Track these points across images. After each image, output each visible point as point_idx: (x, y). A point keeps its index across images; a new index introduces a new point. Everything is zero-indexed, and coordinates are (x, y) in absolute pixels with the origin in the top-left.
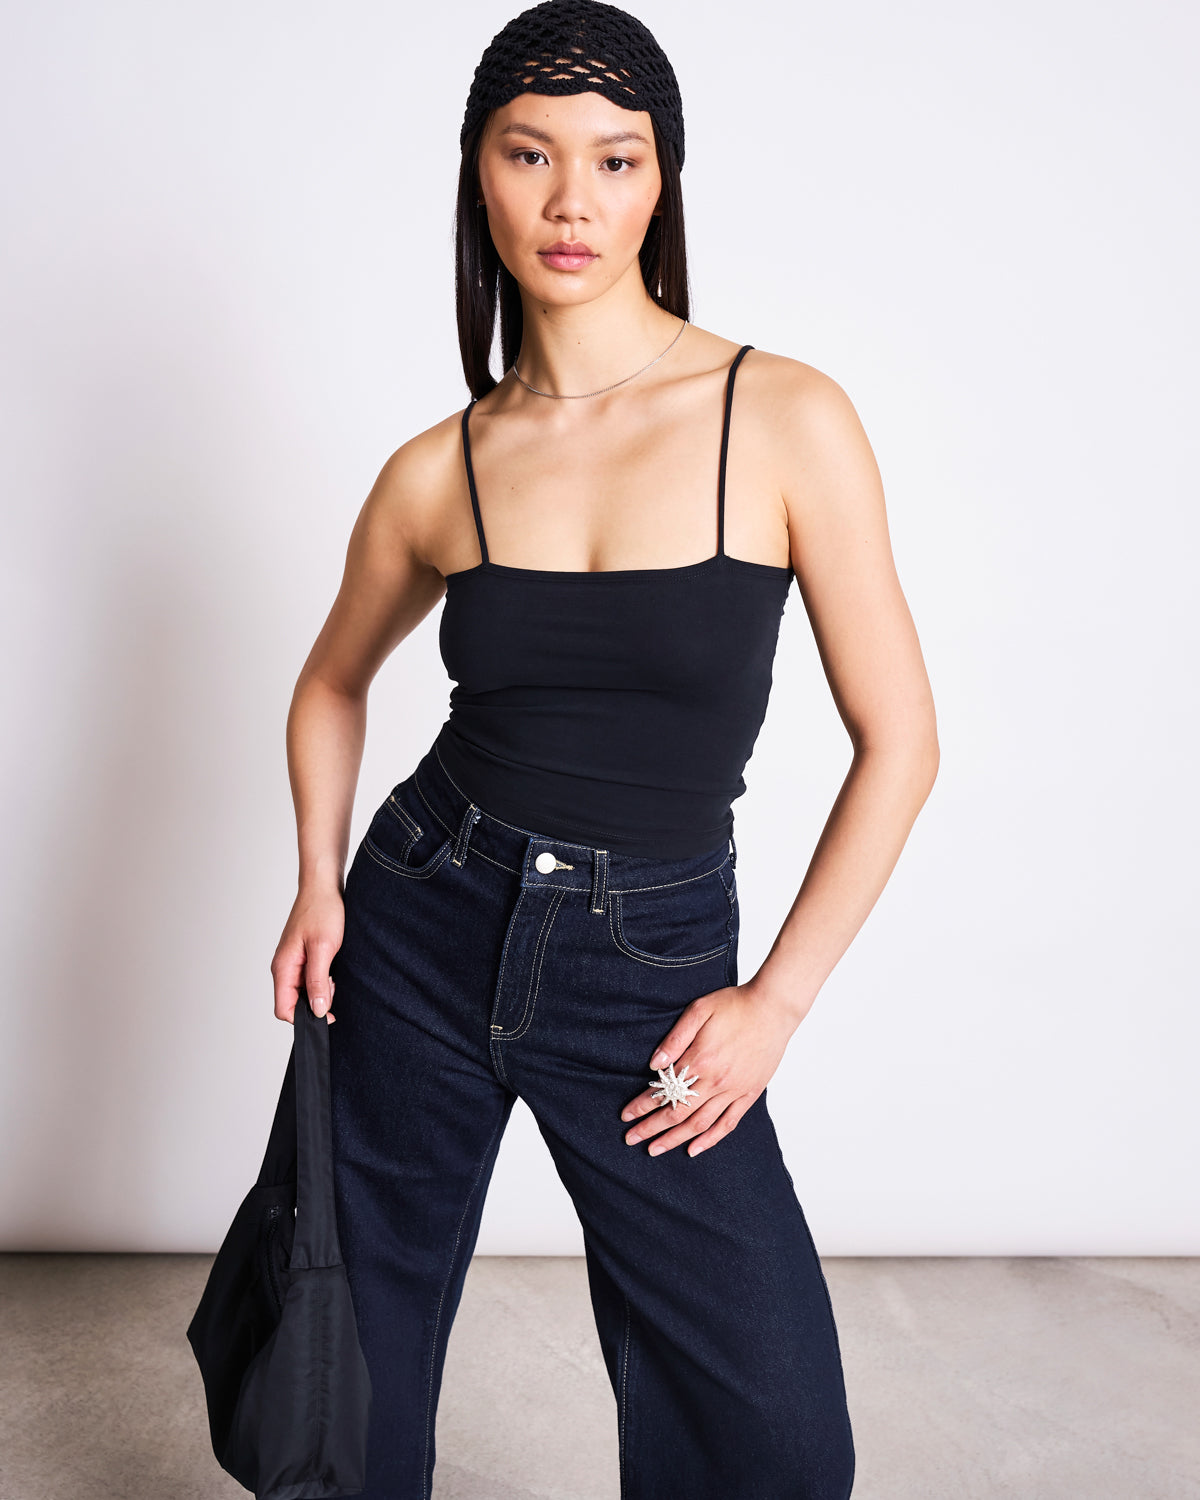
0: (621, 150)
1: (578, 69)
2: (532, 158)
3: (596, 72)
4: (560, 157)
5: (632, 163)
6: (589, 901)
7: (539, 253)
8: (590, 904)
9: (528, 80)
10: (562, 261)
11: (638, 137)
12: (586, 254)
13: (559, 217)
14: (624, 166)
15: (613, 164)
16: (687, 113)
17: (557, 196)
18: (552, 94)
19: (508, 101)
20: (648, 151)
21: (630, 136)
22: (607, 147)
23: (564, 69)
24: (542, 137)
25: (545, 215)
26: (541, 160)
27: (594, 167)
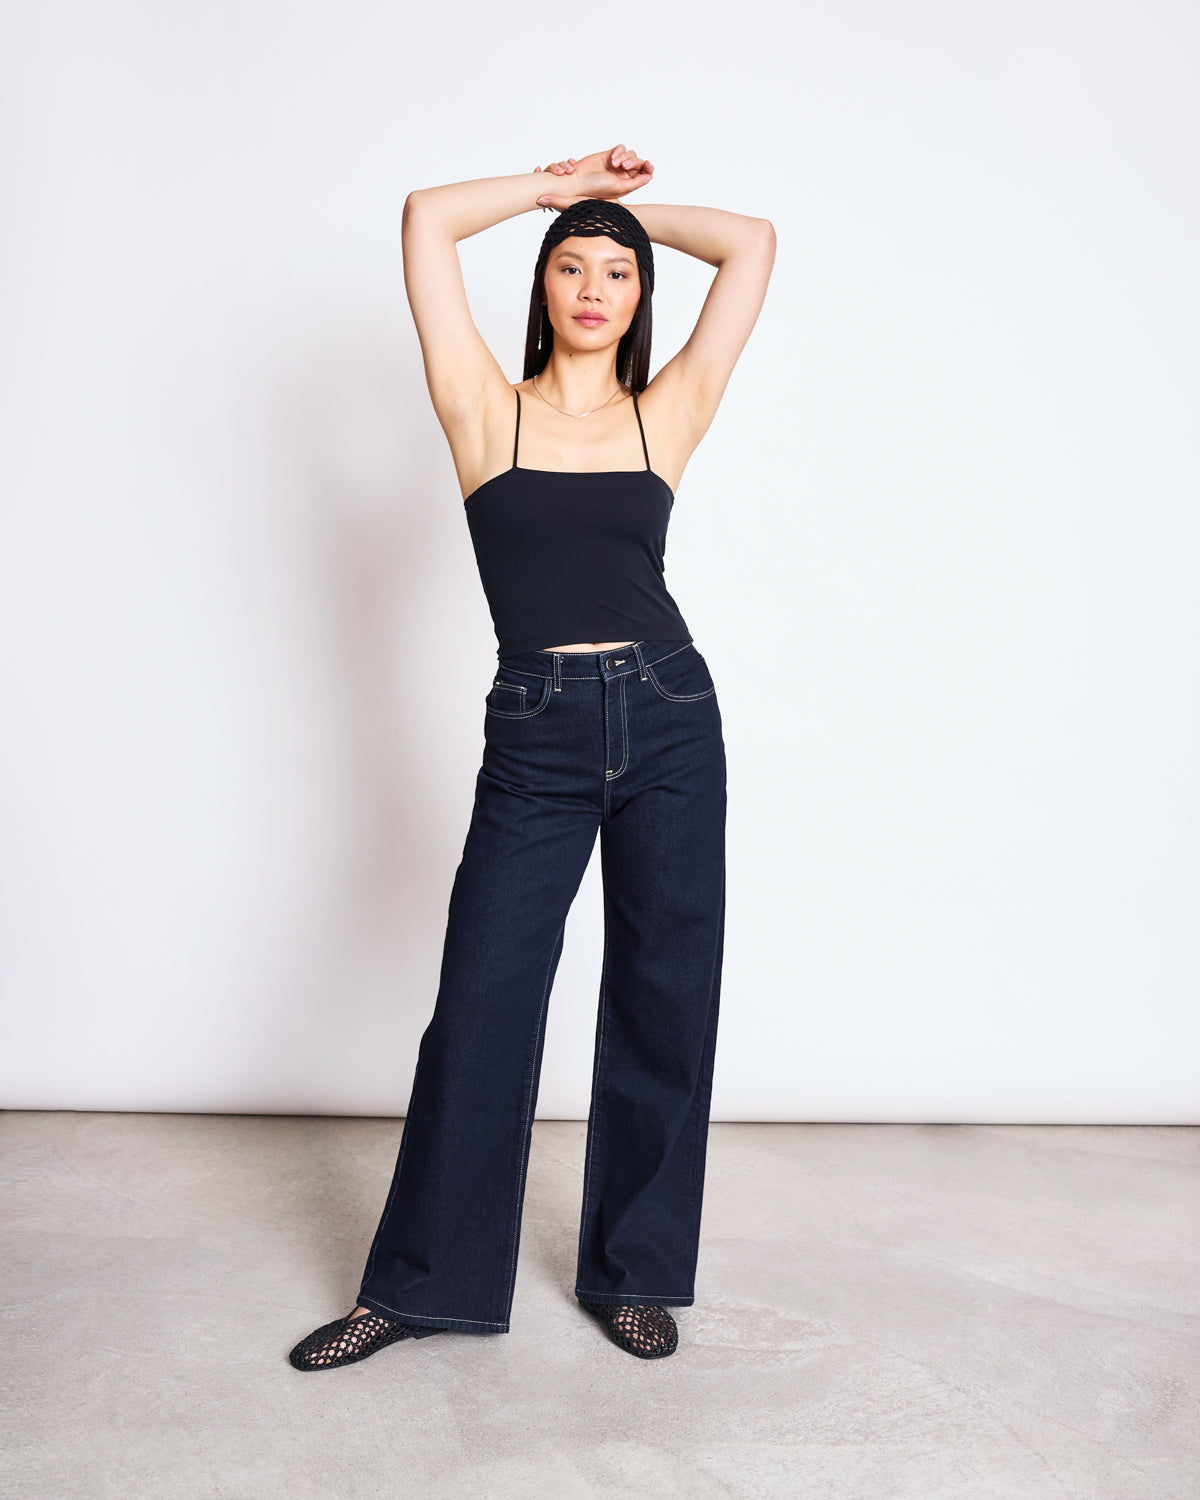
0: (619, 267)
1: (598, 225)
2: (572, 271)
3: (607, 227)
4: (587, 269)
5: (625, 276)
6: (638, 676)
7: (574, 318)
8: (639, 676)
9: (572, 230)
10: (587, 322)
11: (629, 261)
12: (601, 319)
13: (586, 298)
14: (621, 277)
15: (615, 275)
16: (655, 261)
17: (585, 287)
18: (584, 236)
19: (561, 242)
20: (632, 268)
21: (624, 260)
22: (612, 264)
23: (591, 225)
24: (578, 258)
25: (578, 298)
26: (577, 272)
27: (605, 274)
